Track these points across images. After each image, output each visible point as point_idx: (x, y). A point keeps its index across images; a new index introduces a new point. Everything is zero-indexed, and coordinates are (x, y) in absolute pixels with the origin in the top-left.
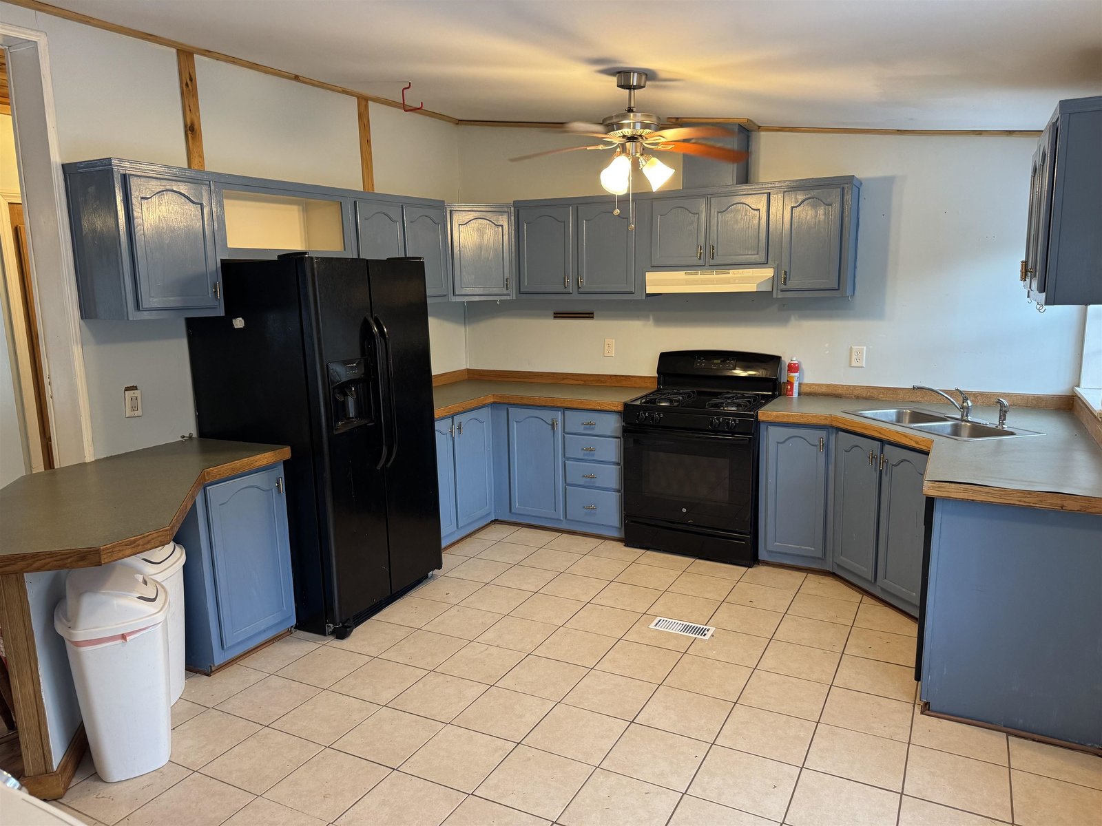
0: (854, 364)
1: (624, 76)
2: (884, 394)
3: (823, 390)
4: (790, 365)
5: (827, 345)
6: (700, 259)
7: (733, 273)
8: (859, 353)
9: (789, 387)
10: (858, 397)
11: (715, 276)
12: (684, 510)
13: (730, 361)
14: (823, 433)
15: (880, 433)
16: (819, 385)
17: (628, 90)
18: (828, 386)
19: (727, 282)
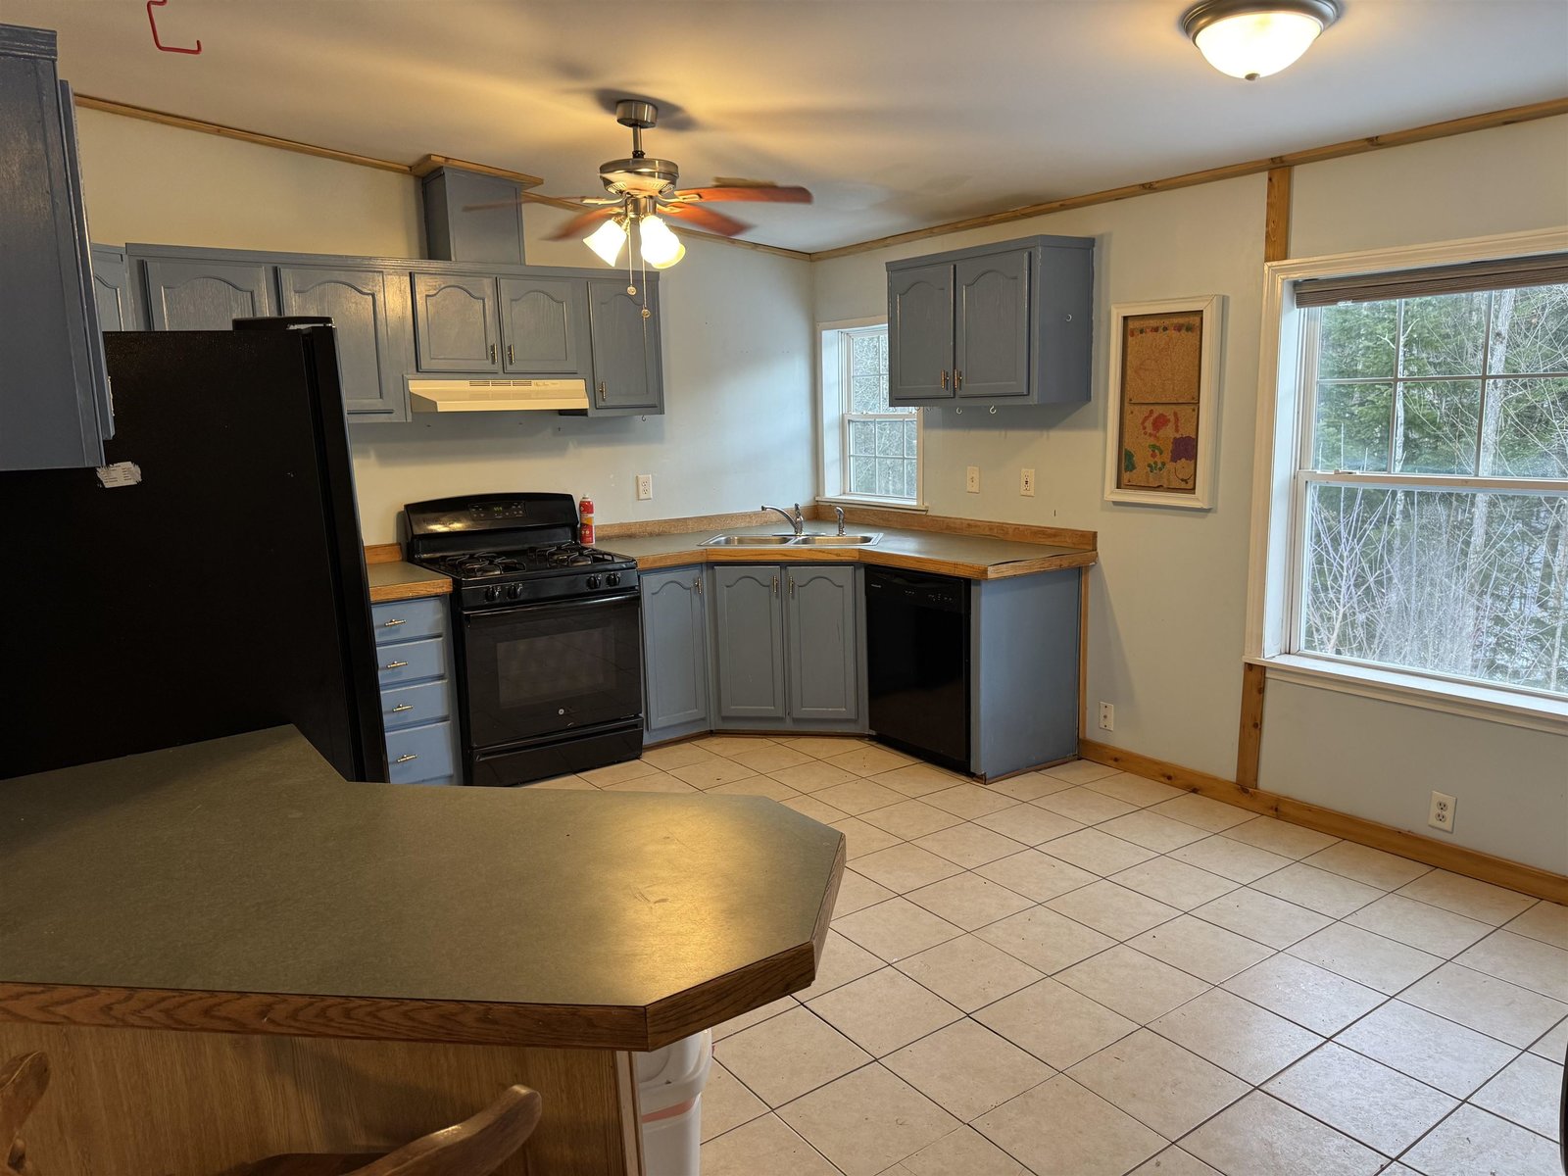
0: (642, 496)
1: (629, 108)
2: (675, 527)
3: (616, 531)
4: (582, 504)
5: (612, 476)
6: (493, 362)
7: (537, 385)
8: (645, 483)
9: (588, 532)
10: (651, 535)
11: (512, 388)
12: (561, 712)
13: (516, 506)
14: (695, 573)
15: (785, 555)
16: (611, 526)
17: (631, 129)
18: (621, 525)
19: (527, 396)
